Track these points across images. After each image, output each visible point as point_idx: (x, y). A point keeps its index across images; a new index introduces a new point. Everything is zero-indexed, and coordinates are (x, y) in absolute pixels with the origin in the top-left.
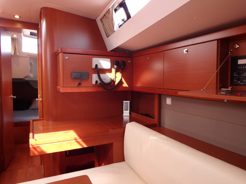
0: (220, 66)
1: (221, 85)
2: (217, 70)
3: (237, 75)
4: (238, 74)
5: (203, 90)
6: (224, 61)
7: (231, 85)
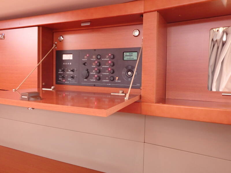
0: (42, 59)
1: (43, 84)
2: (38, 64)
3: (62, 73)
4: (63, 71)
5: (15, 91)
6: (47, 54)
7: (57, 83)
